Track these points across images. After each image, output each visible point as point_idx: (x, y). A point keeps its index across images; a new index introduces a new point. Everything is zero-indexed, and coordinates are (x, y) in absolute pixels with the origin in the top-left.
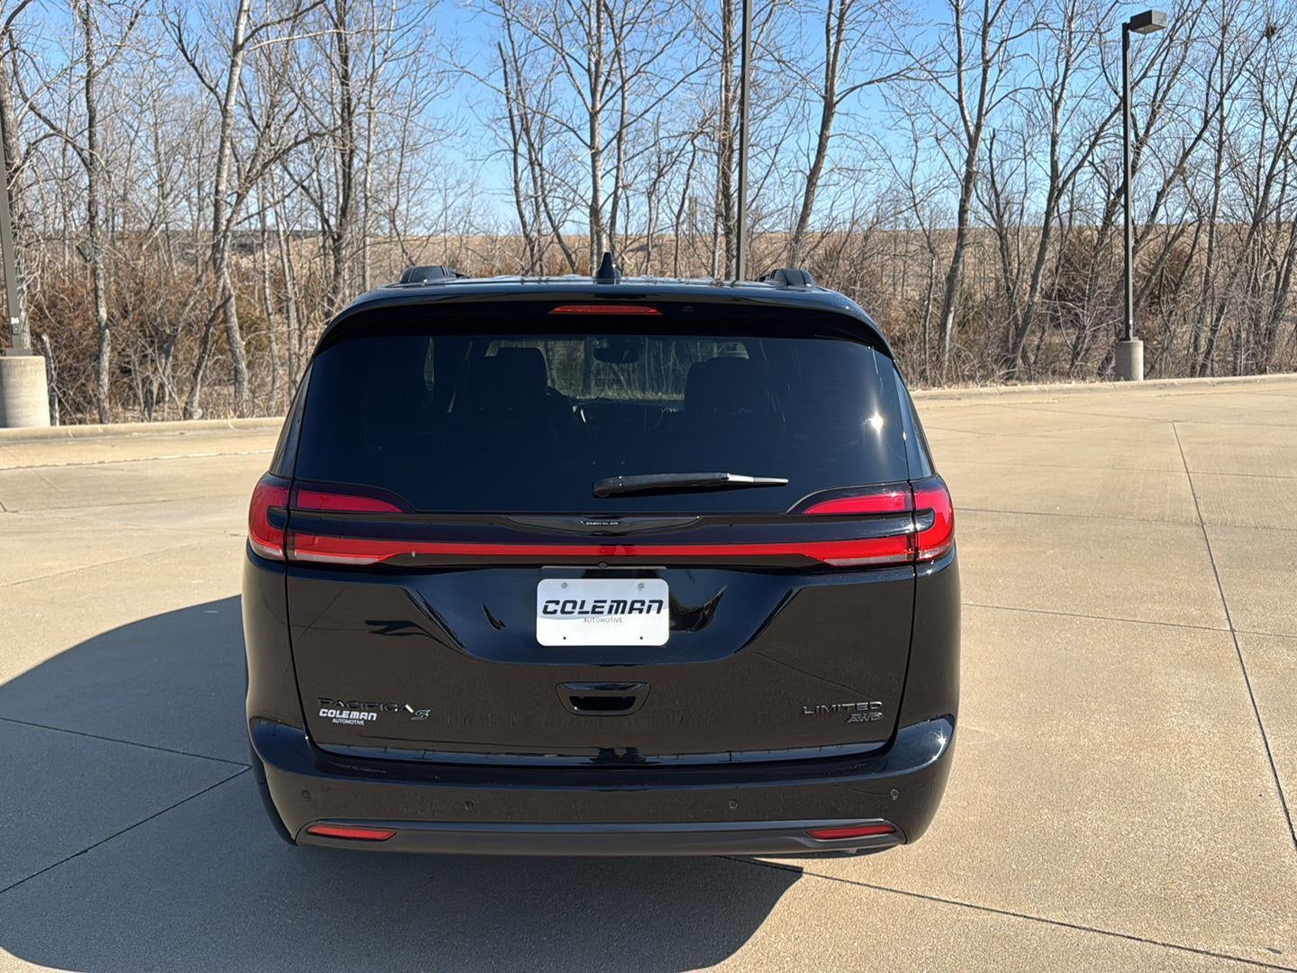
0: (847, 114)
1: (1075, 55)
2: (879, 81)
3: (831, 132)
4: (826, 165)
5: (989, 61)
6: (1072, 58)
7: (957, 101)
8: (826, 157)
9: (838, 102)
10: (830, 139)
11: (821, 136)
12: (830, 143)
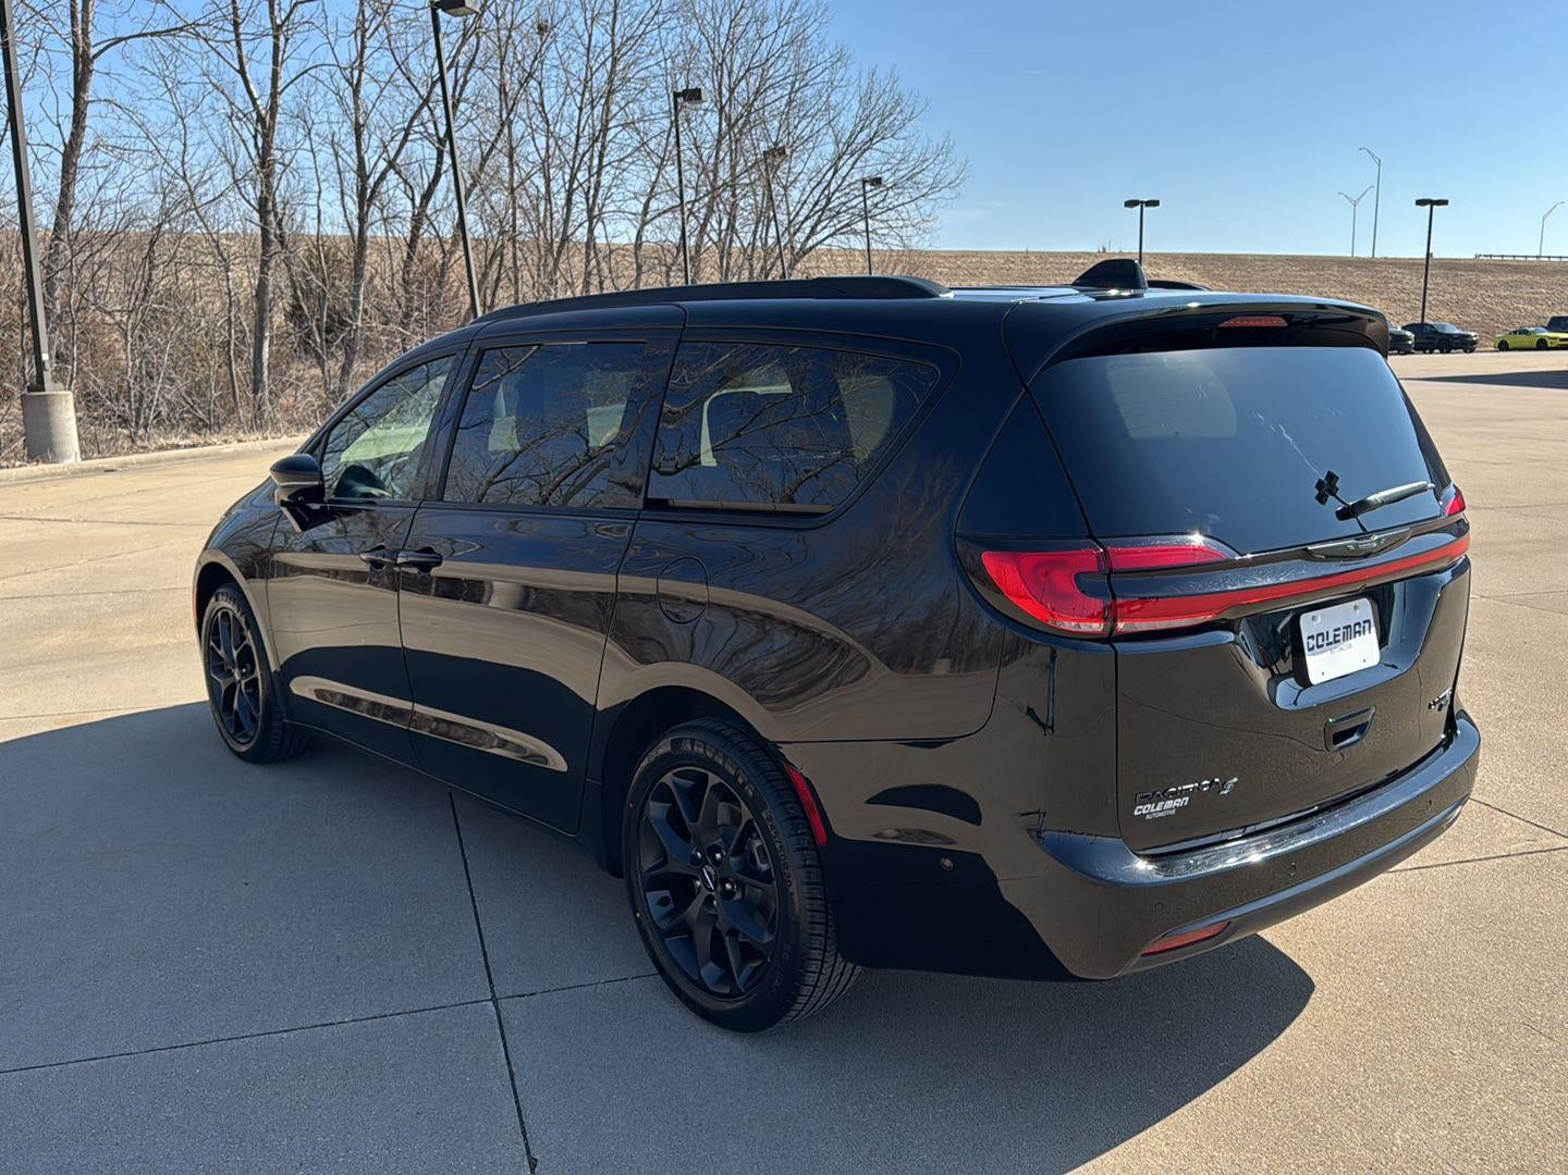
0: (107, 74)
1: (370, 31)
2: (152, 34)
3: (89, 96)
4: (88, 139)
5: (280, 26)
6: (368, 35)
7: (238, 71)
8: (87, 129)
9: (95, 56)
10: (90, 104)
11: (77, 99)
12: (91, 110)
